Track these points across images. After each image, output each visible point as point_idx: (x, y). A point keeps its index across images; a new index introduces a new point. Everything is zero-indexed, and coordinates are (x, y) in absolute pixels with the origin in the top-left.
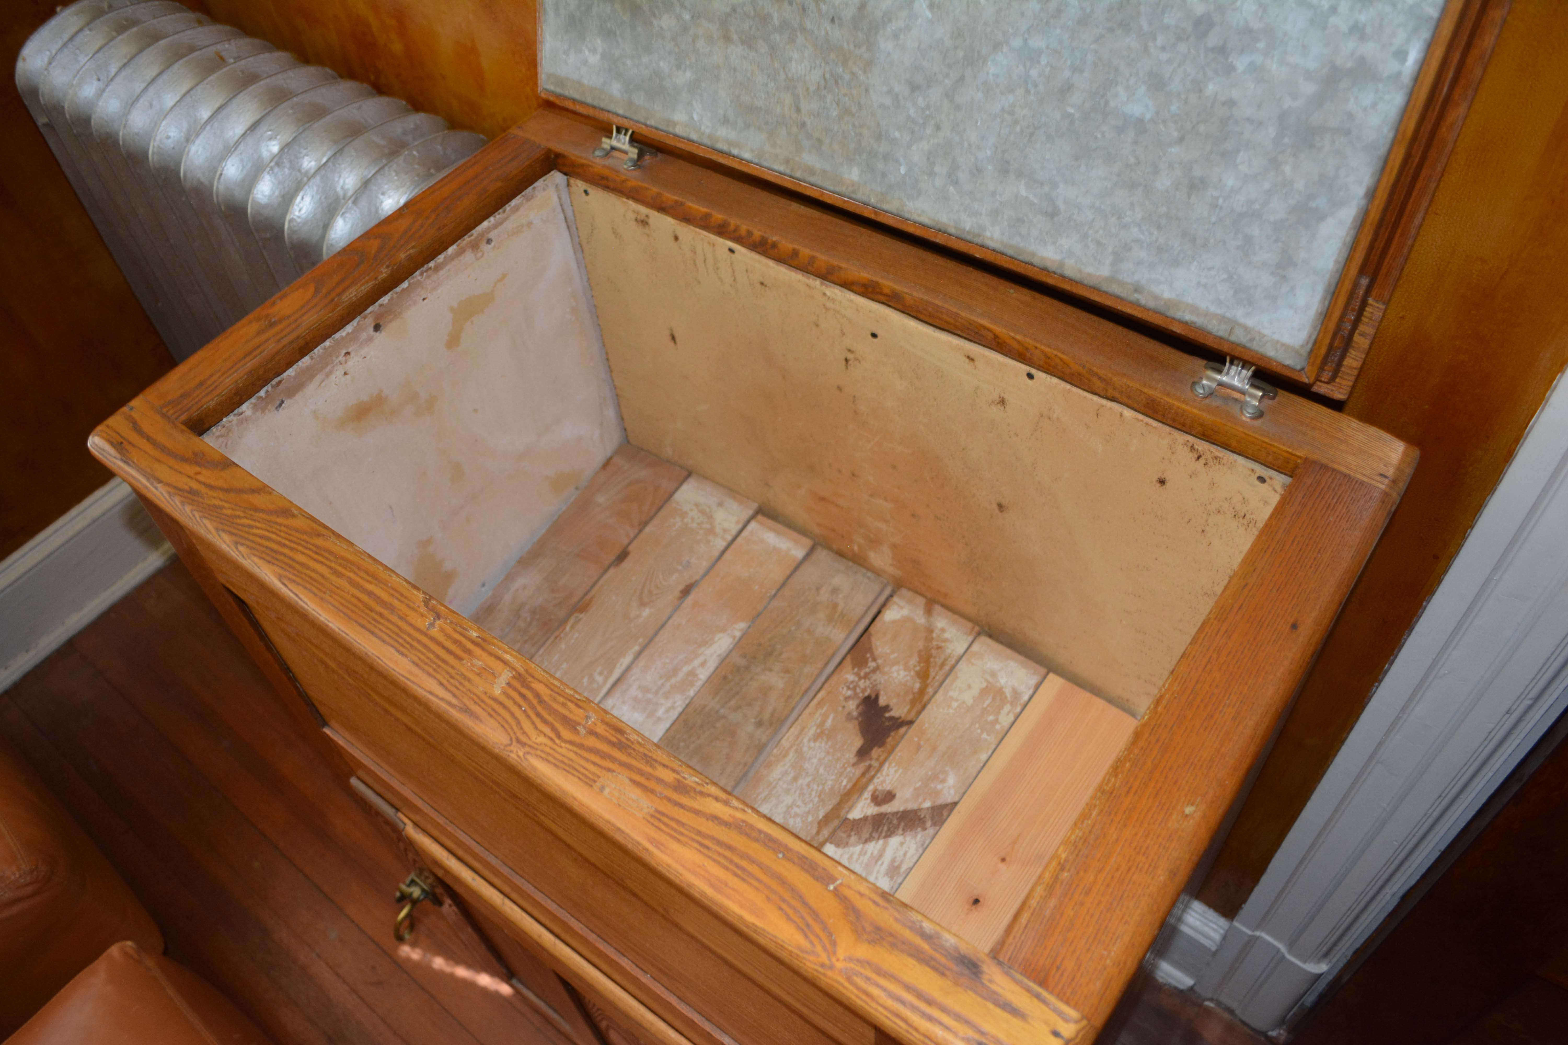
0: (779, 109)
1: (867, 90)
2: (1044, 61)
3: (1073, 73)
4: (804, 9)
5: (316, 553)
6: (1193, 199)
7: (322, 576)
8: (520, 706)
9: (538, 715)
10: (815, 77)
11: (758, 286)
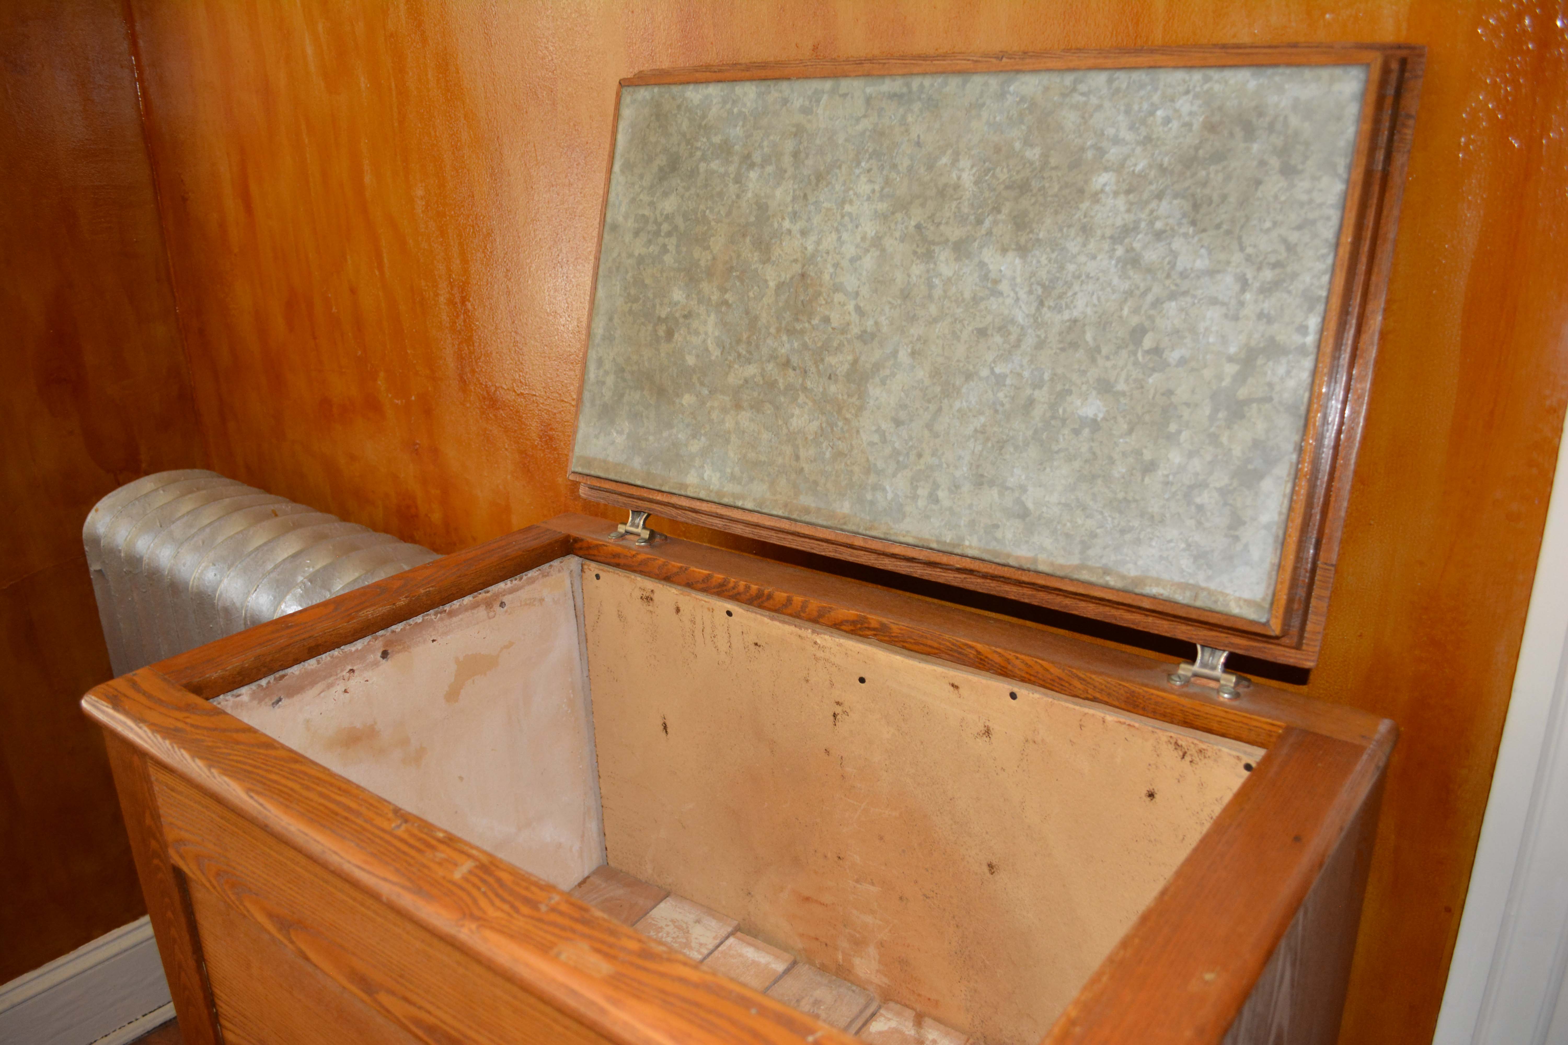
0: (780, 461)
1: (858, 432)
2: (1008, 381)
3: (1034, 389)
4: (806, 372)
5: (291, 774)
6: (1147, 480)
7: (292, 789)
8: (479, 889)
9: (497, 895)
10: (814, 426)
11: (753, 646)
